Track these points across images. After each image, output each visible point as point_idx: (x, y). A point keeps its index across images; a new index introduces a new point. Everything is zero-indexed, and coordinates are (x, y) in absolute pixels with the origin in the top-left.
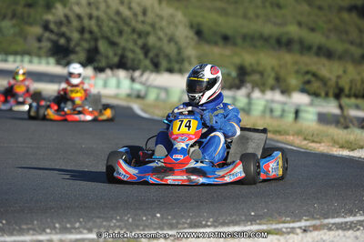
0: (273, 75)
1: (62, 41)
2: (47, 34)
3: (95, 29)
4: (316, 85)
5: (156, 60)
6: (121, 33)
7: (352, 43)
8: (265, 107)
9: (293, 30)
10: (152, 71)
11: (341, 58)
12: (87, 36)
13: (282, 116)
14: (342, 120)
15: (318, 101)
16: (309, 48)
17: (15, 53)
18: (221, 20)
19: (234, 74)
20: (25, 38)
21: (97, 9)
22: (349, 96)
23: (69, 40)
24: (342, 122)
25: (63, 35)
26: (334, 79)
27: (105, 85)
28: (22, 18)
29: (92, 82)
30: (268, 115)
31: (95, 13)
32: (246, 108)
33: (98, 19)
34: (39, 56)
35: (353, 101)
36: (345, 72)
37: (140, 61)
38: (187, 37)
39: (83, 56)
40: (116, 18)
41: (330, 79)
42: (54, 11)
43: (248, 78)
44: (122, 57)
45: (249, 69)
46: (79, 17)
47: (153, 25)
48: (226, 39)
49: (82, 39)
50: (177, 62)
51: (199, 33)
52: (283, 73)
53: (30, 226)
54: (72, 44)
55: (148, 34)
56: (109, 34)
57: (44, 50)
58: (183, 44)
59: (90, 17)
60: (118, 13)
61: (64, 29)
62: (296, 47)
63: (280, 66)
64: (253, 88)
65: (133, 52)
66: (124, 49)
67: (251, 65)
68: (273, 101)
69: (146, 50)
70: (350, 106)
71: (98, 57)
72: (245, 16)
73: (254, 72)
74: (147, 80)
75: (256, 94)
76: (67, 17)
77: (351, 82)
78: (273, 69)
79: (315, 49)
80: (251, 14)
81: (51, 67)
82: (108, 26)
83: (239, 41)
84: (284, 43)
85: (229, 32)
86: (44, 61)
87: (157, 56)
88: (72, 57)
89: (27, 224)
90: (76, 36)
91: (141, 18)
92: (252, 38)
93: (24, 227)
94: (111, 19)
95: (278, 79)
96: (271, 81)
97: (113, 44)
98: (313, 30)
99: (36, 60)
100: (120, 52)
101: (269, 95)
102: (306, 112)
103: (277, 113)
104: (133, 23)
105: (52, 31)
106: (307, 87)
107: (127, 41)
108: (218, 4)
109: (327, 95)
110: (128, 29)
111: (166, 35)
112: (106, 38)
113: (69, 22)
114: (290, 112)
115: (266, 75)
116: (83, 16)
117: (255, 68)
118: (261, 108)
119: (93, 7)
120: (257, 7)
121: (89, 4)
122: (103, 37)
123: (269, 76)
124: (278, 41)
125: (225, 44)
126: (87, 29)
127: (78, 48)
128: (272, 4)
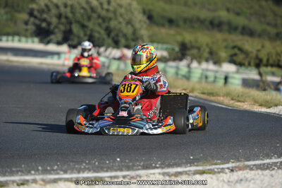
0: (207, 50)
1: (44, 25)
2: (32, 19)
3: (70, 15)
4: (241, 57)
5: (116, 38)
6: (89, 18)
7: (269, 24)
8: (202, 74)
9: (223, 15)
10: (114, 48)
11: (260, 36)
12: (63, 20)
13: (214, 81)
14: (261, 84)
15: (242, 69)
16: (236, 29)
17: (8, 34)
18: (167, 7)
19: (177, 49)
20: (15, 23)
22: (266, 66)
23: (49, 24)
24: (261, 85)
25: (44, 20)
26: (255, 52)
28: (13, 7)
29: (67, 56)
30: (204, 80)
31: (69, 3)
32: (187, 75)
33: (72, 6)
34: (26, 36)
35: (269, 69)
36: (263, 47)
37: (104, 39)
38: (140, 21)
39: (59, 36)
40: (85, 5)
41: (252, 52)
43: (188, 52)
44: (91, 37)
45: (189, 45)
46: (57, 6)
47: (115, 12)
48: (171, 22)
49: (59, 23)
50: (133, 40)
51: (150, 17)
52: (215, 48)
53: (18, 169)
54: (52, 27)
55: (110, 19)
56: (81, 20)
57: (30, 32)
58: (138, 26)
59: (66, 6)
60: (88, 3)
61: (45, 16)
62: (225, 27)
63: (213, 43)
64: (192, 60)
65: (99, 33)
66: (92, 30)
67: (191, 42)
68: (207, 70)
69: (108, 31)
70: (267, 73)
71: (72, 37)
72: (186, 4)
73: (193, 47)
74: (110, 54)
75: (195, 64)
77: (268, 54)
78: (207, 45)
79: (240, 29)
80: (190, 2)
81: (35, 45)
82: (80, 13)
83: (181, 23)
84: (215, 25)
85: (173, 17)
86: (30, 40)
87: (117, 35)
88: (52, 37)
89: (17, 167)
90: (54, 21)
91: (105, 6)
92: (191, 21)
93: (14, 169)
94: (83, 8)
95: (211, 53)
96: (206, 55)
97: (83, 26)
98: (238, 14)
99: (23, 39)
100: (88, 33)
101: (204, 65)
102: (233, 78)
103: (211, 79)
104: (99, 10)
105: (36, 17)
107: (94, 24)
109: (249, 64)
110: (95, 15)
111: (124, 19)
112: (78, 22)
113: (49, 10)
114: (221, 78)
115: (202, 49)
116: (60, 4)
117: (194, 44)
118: (199, 76)
122: (76, 21)
123: (204, 50)
124: (211, 23)
125: (170, 26)
126: (63, 15)
127: (56, 30)
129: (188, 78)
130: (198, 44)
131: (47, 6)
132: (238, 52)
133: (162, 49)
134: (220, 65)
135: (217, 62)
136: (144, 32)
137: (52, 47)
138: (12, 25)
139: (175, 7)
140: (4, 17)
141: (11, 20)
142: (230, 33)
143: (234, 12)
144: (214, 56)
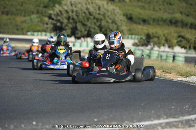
0: (164, 38)
1: (58, 24)
2: (51, 21)
3: (75, 17)
4: (184, 42)
5: (105, 32)
6: (88, 19)
8: (158, 54)
9: (178, 16)
12: (71, 21)
13: (166, 59)
16: (186, 25)
18: (142, 12)
19: (144, 38)
21: (76, 7)
23: (62, 23)
25: (59, 21)
27: (81, 46)
30: (160, 58)
31: (75, 9)
33: (76, 11)
34: (45, 31)
38: (121, 20)
39: (69, 32)
40: (85, 11)
41: (191, 39)
42: (54, 8)
43: (151, 40)
44: (89, 31)
45: (152, 36)
46: (67, 12)
47: (104, 15)
48: (144, 21)
49: (68, 23)
51: (130, 18)
52: (169, 37)
54: (64, 25)
55: (101, 20)
56: (83, 20)
57: (49, 29)
58: (119, 24)
59: (73, 11)
60: (87, 9)
61: (59, 18)
62: (180, 24)
63: (168, 34)
64: (154, 45)
65: (94, 29)
66: (89, 27)
67: (153, 33)
69: (101, 28)
71: (77, 32)
72: (154, 10)
73: (154, 37)
78: (164, 35)
79: (189, 25)
80: (157, 8)
82: (82, 16)
83: (151, 22)
84: (173, 23)
85: (146, 18)
86: (48, 34)
87: (106, 30)
90: (65, 21)
92: (158, 21)
94: (85, 13)
95: (166, 40)
96: (163, 41)
97: (84, 25)
98: (188, 15)
100: (88, 29)
101: (162, 48)
103: (164, 57)
104: (94, 14)
105: (53, 19)
106: (179, 43)
107: (91, 23)
108: (140, 4)
109: (190, 48)
110: (92, 17)
111: (110, 19)
112: (81, 22)
113: (62, 14)
114: (171, 57)
115: (161, 38)
116: (69, 11)
117: (155, 35)
118: (156, 55)
119: (74, 6)
120: (160, 5)
121: (72, 5)
122: (79, 21)
123: (162, 39)
124: (171, 22)
125: (144, 24)
126: (71, 18)
127: (67, 28)
128: (167, 3)
129: (149, 56)
130: (157, 35)
131: (60, 11)
132: (182, 39)
133: (135, 38)
134: (173, 49)
135: (171, 46)
136: (124, 28)
138: (41, 25)
139: (147, 11)
140: (36, 20)
141: (41, 21)
142: (183, 27)
143: (185, 14)
144: (169, 42)
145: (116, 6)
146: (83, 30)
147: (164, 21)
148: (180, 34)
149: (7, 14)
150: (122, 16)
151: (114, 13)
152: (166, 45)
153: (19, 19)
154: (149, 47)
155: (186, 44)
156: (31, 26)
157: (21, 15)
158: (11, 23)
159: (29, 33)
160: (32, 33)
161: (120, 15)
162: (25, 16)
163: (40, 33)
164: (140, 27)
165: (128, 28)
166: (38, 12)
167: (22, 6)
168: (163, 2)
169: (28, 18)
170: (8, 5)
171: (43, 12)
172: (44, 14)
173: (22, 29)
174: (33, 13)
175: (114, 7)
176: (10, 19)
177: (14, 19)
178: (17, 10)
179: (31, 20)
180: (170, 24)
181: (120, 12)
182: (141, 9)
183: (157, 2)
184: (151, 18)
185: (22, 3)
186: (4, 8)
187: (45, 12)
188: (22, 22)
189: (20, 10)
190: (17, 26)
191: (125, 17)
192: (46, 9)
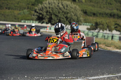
0: (106, 25)
1: (41, 16)
2: (36, 13)
3: (51, 11)
5: (70, 21)
6: (59, 13)
8: (103, 35)
9: (115, 11)
10: (69, 25)
12: (48, 13)
13: (108, 38)
18: (93, 8)
19: (94, 25)
21: (52, 5)
23: (43, 15)
25: (40, 14)
30: (103, 37)
31: (51, 6)
33: (52, 8)
34: (33, 20)
37: (65, 21)
38: (80, 14)
39: (47, 20)
40: (57, 7)
42: (38, 6)
43: (98, 26)
44: (60, 20)
45: (99, 24)
46: (46, 8)
48: (94, 14)
49: (47, 15)
51: (85, 13)
52: (109, 24)
54: (44, 16)
55: (68, 13)
56: (56, 13)
57: (35, 19)
58: (79, 16)
59: (50, 8)
61: (41, 12)
63: (109, 22)
65: (63, 18)
67: (99, 22)
69: (67, 18)
71: (52, 20)
72: (100, 7)
74: (68, 27)
75: (101, 31)
76: (42, 8)
78: (106, 23)
80: (102, 6)
81: (36, 24)
82: (55, 11)
83: (98, 15)
85: (95, 12)
86: (35, 22)
87: (71, 20)
88: (44, 20)
90: (45, 14)
91: (66, 8)
92: (102, 14)
94: (57, 9)
95: (108, 27)
96: (106, 27)
97: (56, 16)
100: (59, 18)
101: (105, 32)
103: (106, 37)
104: (63, 9)
106: (116, 29)
107: (61, 15)
108: (92, 4)
111: (73, 13)
112: (55, 14)
114: (110, 37)
117: (101, 23)
118: (101, 36)
119: (50, 4)
120: (104, 4)
121: (49, 4)
122: (53, 14)
123: (105, 25)
124: (111, 15)
125: (94, 16)
126: (49, 11)
127: (46, 18)
128: (108, 3)
129: (97, 36)
130: (102, 23)
132: (118, 26)
133: (88, 25)
134: (112, 32)
135: (110, 30)
136: (82, 18)
137: (44, 25)
138: (30, 16)
139: (96, 8)
140: (27, 13)
141: (30, 14)
142: (118, 19)
143: (120, 10)
144: (109, 28)
145: (77, 5)
146: (56, 19)
147: (107, 14)
148: (116, 23)
149: (9, 9)
150: (81, 11)
151: (76, 9)
152: (108, 29)
153: (16, 12)
154: (97, 31)
155: (120, 29)
156: (24, 16)
157: (18, 9)
158: (11, 14)
159: (23, 21)
160: (24, 21)
161: (79, 10)
162: (20, 10)
163: (29, 21)
164: (91, 18)
165: (84, 18)
166: (28, 8)
167: (18, 4)
168: (106, 3)
169: (22, 11)
170: (9, 3)
171: (32, 8)
172: (32, 9)
173: (18, 18)
174: (25, 9)
175: (75, 6)
176: (11, 12)
177: (13, 12)
178: (15, 7)
179: (24, 13)
180: (110, 16)
181: (79, 8)
182: (92, 7)
183: (102, 3)
184: (98, 12)
185: (18, 2)
186: (7, 5)
187: (33, 8)
188: (18, 14)
189: (17, 6)
190: (15, 16)
191: (82, 12)
192: (33, 6)
